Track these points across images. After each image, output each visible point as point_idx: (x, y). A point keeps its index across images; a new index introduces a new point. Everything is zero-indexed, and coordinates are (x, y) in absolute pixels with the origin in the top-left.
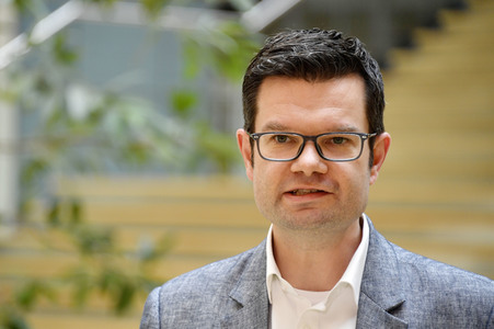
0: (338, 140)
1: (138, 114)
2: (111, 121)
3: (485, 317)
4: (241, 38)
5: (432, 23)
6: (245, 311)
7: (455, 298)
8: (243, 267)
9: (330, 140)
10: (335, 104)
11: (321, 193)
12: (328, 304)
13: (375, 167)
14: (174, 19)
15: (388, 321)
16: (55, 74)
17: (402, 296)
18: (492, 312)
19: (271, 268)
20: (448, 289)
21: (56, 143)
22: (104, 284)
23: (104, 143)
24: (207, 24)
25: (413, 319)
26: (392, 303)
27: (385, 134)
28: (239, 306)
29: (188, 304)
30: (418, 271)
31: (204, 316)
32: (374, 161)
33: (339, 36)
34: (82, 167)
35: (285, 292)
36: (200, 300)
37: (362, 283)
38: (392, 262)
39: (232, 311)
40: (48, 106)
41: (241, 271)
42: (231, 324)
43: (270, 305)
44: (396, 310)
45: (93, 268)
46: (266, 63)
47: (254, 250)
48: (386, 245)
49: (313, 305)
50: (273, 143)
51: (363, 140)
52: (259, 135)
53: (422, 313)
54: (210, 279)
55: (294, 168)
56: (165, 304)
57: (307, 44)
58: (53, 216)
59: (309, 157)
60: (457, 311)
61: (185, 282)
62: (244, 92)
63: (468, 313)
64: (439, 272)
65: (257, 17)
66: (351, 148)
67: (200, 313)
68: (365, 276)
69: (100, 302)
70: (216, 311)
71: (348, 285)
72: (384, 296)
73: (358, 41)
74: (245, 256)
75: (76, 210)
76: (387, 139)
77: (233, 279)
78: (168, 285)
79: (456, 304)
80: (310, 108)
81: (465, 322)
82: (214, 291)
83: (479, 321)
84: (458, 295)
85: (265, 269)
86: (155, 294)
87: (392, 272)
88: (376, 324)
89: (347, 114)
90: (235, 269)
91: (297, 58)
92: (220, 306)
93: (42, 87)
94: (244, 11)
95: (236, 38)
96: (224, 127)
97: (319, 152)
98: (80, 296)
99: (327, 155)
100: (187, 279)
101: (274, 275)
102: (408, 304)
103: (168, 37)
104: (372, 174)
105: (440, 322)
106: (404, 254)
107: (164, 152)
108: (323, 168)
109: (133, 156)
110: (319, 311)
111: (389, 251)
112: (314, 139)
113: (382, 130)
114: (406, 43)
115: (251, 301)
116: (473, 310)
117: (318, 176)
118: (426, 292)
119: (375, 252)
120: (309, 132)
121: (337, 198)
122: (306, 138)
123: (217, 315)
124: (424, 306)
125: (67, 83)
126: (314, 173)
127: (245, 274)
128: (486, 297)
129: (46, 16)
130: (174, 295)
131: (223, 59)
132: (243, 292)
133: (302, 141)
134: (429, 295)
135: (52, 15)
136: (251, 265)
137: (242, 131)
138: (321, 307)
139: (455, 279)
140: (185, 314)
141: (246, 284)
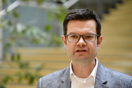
0: (89, 37)
1: (35, 31)
2: (28, 33)
3: (129, 86)
4: (63, 11)
5: (114, 7)
6: (64, 84)
7: (121, 81)
8: (64, 72)
9: (87, 37)
10: (88, 27)
11: (85, 51)
12: (87, 81)
13: (99, 45)
14: (45, 6)
15: (103, 86)
16: (13, 20)
17: (107, 80)
18: (131, 84)
19: (71, 72)
20: (119, 78)
21: (13, 39)
22: (26, 77)
23: (26, 39)
24: (54, 7)
25: (110, 86)
26: (104, 81)
27: (101, 36)
28: (63, 82)
29: (49, 82)
30: (111, 74)
31: (53, 85)
32: (98, 43)
33: (89, 10)
34: (20, 45)
35: (75, 78)
36: (52, 81)
37: (96, 76)
38: (104, 71)
39: (61, 84)
40: (11, 29)
41: (63, 73)
42: (60, 87)
43: (71, 82)
44: (105, 83)
45: (23, 72)
46: (70, 17)
47: (67, 68)
48: (102, 67)
49: (82, 82)
50: (72, 38)
51: (96, 36)
52: (68, 35)
53: (112, 84)
54: (55, 75)
55: (78, 44)
56: (43, 82)
57: (80, 12)
58: (13, 58)
59: (81, 41)
60: (121, 84)
61: (49, 76)
62: (64, 25)
63: (124, 84)
64: (117, 74)
65: (67, 5)
66: (92, 39)
67: (52, 84)
68: (97, 74)
69: (25, 81)
70: (56, 84)
71: (92, 76)
72: (102, 80)
73: (94, 11)
74: (64, 69)
75: (19, 57)
76: (102, 37)
77: (61, 75)
78: (44, 77)
79: (121, 82)
80: (81, 28)
81: (123, 87)
82: (56, 78)
83: (127, 86)
84: (122, 80)
85: (70, 73)
86: (41, 80)
87: (104, 73)
88: (100, 87)
89: (91, 29)
90: (62, 73)
91: (78, 15)
92: (58, 82)
93: (10, 24)
94: (64, 3)
95: (62, 11)
96: (58, 34)
97: (84, 39)
98: (20, 80)
99: (86, 40)
100: (49, 75)
101: (72, 74)
102: (108, 82)
103: (43, 10)
104: (98, 47)
105: (117, 87)
106: (107, 69)
107: (42, 41)
108: (85, 44)
109: (34, 42)
110: (84, 83)
111: (103, 68)
112: (82, 36)
113: (101, 35)
114: (107, 12)
115: (66, 81)
116: (126, 84)
117: (84, 46)
118: (113, 79)
119: (99, 68)
120: (81, 34)
121: (89, 52)
122: (80, 36)
123: (57, 85)
124: (112, 83)
125: (16, 23)
126: (83, 45)
127: (64, 74)
128: (129, 80)
129: (11, 4)
130: (46, 80)
131: (58, 16)
132: (64, 79)
133: (79, 37)
134: (114, 80)
135: (12, 4)
136: (66, 72)
137: (63, 36)
138: (85, 82)
139: (121, 76)
140: (48, 85)
141: (64, 76)
